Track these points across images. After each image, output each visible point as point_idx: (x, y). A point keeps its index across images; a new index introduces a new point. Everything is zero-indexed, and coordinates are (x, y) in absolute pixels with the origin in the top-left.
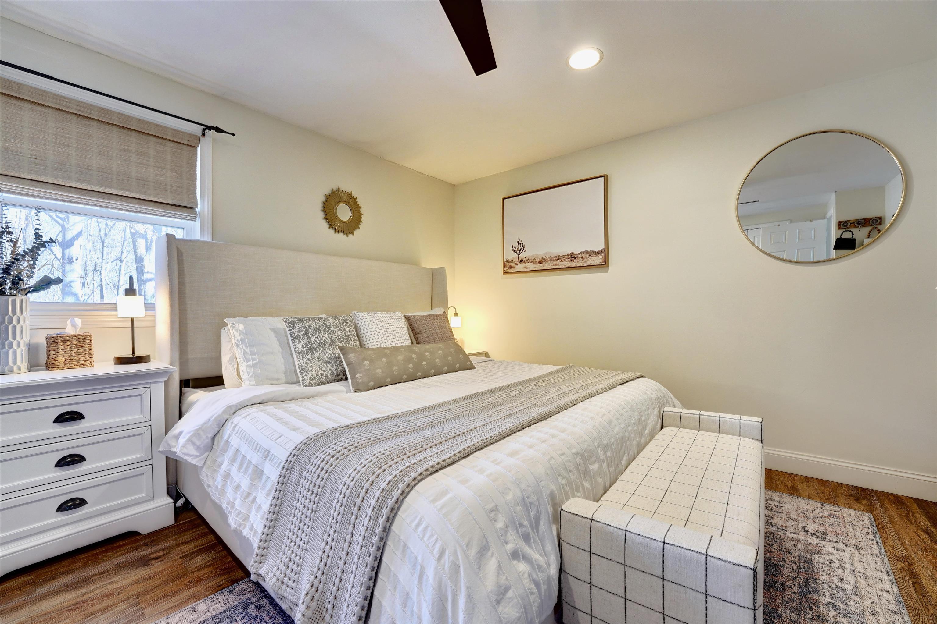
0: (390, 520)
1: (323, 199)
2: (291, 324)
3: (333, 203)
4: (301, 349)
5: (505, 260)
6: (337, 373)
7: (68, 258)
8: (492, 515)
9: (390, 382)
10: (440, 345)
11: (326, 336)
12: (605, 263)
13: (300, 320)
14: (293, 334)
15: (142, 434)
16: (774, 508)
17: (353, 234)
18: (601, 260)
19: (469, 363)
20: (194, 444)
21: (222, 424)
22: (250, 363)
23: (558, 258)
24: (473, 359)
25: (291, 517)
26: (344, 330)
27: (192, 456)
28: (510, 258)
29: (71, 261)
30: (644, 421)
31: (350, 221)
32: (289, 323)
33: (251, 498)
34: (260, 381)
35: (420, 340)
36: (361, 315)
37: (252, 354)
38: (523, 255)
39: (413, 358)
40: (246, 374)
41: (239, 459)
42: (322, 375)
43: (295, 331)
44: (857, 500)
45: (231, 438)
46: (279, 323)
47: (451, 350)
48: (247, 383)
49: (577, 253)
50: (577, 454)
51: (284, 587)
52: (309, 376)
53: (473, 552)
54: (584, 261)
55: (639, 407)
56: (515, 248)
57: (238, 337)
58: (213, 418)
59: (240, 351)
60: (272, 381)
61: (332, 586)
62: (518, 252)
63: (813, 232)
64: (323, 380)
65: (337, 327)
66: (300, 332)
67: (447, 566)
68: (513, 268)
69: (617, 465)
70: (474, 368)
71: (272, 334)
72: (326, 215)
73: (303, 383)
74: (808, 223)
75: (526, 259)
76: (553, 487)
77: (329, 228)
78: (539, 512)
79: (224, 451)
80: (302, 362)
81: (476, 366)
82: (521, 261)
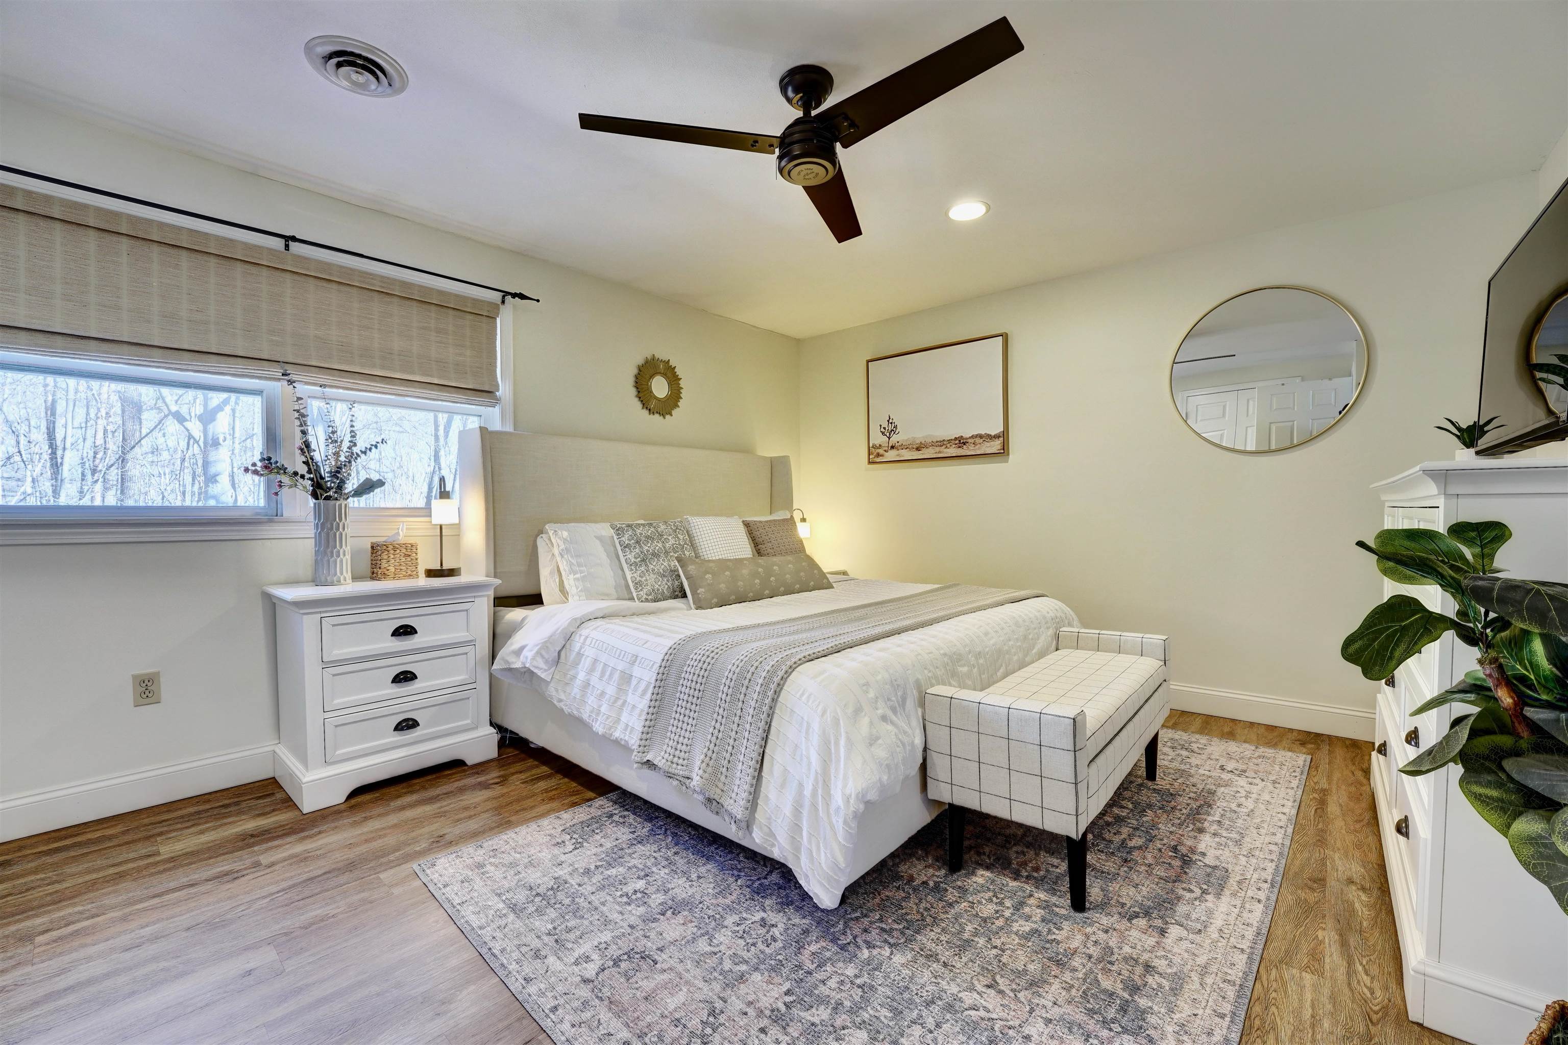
0: (777, 693)
1: (635, 371)
2: (619, 531)
3: (647, 376)
4: (633, 560)
5: (871, 445)
6: (673, 589)
7: (212, 439)
8: (864, 688)
9: (734, 600)
10: (789, 558)
11: (660, 545)
12: (1004, 451)
13: (628, 526)
14: (622, 542)
15: (466, 654)
16: (1196, 749)
17: (672, 415)
18: (999, 447)
19: (825, 581)
20: (542, 657)
21: (569, 638)
22: (578, 576)
23: (942, 443)
24: (831, 578)
25: (675, 708)
26: (678, 538)
27: (541, 669)
28: (877, 443)
29: (216, 443)
30: (1032, 639)
31: (668, 398)
32: (617, 530)
33: (620, 703)
34: (590, 594)
35: (762, 552)
36: (694, 521)
37: (579, 565)
38: (895, 439)
39: (759, 573)
40: (574, 588)
41: (600, 667)
42: (658, 590)
43: (625, 539)
44: (1303, 744)
45: (583, 650)
46: (606, 530)
47: (804, 564)
48: (577, 598)
49: (968, 436)
50: (945, 654)
51: (674, 766)
52: (645, 591)
53: (850, 710)
54: (977, 447)
55: (1027, 624)
56: (885, 428)
57: (562, 546)
58: (559, 631)
59: (565, 563)
60: (604, 596)
61: (725, 754)
62: (888, 434)
63: (1333, 393)
64: (659, 596)
65: (670, 535)
66: (630, 540)
67: (829, 719)
68: (882, 456)
69: (992, 675)
70: (833, 587)
71: (598, 542)
72: (639, 392)
73: (639, 599)
74: (1326, 382)
75: (899, 444)
76: (920, 677)
77: (643, 408)
78: (905, 693)
79: (576, 663)
80: (635, 575)
81: (834, 585)
82: (892, 447)
